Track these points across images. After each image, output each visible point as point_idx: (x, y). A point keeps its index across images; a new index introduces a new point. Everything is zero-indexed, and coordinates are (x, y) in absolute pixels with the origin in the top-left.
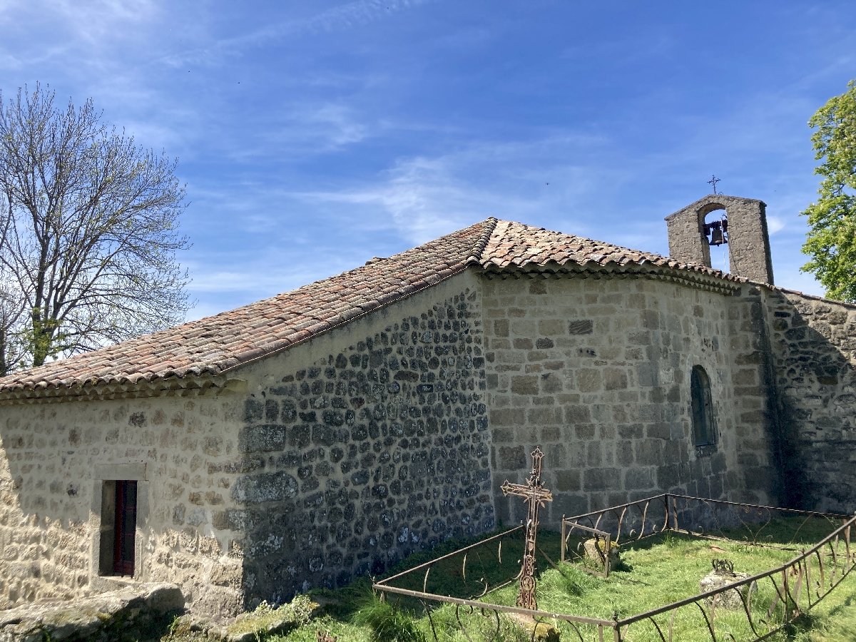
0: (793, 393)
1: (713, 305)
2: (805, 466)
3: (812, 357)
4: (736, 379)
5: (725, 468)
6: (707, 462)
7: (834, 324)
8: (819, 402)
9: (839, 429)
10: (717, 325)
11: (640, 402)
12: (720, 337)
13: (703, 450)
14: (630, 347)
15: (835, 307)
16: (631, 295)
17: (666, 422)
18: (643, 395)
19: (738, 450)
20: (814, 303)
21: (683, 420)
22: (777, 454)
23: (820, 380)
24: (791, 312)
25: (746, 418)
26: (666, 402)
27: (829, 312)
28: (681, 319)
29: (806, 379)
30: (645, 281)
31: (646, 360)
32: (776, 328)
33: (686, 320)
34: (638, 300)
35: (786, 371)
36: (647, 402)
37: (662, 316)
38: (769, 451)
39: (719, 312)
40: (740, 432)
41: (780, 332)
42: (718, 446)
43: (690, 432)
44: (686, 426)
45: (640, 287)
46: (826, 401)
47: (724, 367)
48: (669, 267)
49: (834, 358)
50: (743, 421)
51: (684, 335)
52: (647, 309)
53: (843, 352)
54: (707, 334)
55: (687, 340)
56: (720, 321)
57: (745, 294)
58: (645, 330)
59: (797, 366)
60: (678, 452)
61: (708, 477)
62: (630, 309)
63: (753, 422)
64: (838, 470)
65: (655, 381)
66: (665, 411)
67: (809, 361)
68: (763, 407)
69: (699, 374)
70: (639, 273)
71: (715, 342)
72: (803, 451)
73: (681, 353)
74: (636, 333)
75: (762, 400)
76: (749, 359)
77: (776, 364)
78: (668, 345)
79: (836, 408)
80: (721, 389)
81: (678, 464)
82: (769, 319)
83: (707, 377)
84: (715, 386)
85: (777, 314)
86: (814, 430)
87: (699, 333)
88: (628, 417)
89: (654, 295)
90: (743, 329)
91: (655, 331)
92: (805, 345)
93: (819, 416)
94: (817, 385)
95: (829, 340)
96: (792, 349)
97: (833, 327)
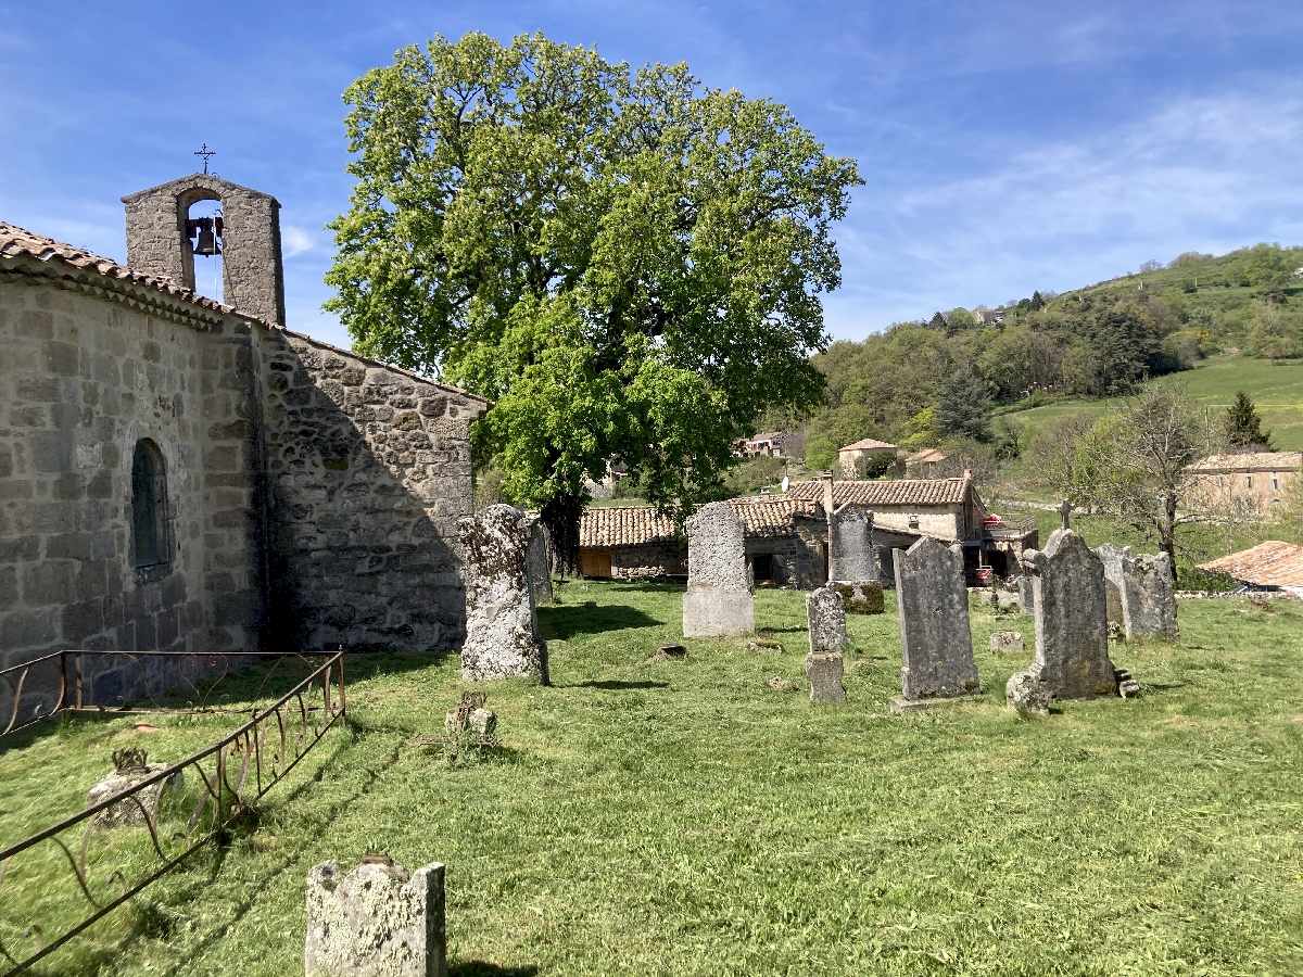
0: (290, 482)
1: (176, 344)
2: (298, 585)
3: (317, 430)
4: (209, 461)
5: (184, 597)
6: (154, 592)
7: (349, 385)
8: (322, 494)
9: (344, 531)
10: (182, 376)
11: (37, 498)
12: (186, 396)
13: (149, 572)
14: (19, 404)
15: (350, 362)
16: (26, 313)
17: (84, 531)
18: (42, 486)
19: (205, 570)
20: (324, 354)
21: (115, 526)
22: (262, 572)
23: (325, 462)
24: (294, 364)
25: (221, 521)
26: (85, 499)
27: (343, 367)
28: (120, 362)
29: (308, 461)
30: (54, 293)
31: (49, 426)
32: (273, 386)
33: (129, 366)
34: (37, 323)
35: (282, 450)
36: (49, 498)
37: (85, 353)
38: (250, 568)
39: (188, 358)
40: (211, 542)
41: (276, 393)
42: (174, 564)
43: (127, 545)
44: (121, 536)
45: (43, 301)
46: (331, 492)
47: (190, 442)
48: (99, 272)
49: (346, 434)
50: (216, 525)
51: (123, 388)
52: (55, 339)
53: (357, 425)
54: (164, 389)
55: (129, 397)
56: (188, 371)
57: (229, 331)
58: (50, 376)
59: (297, 444)
60: (103, 580)
61: (156, 614)
62: (23, 338)
63: (230, 525)
64: (341, 587)
65: (65, 464)
66: (84, 514)
67: (315, 436)
68: (245, 503)
69: (147, 455)
70: (43, 275)
71: (178, 401)
72: (298, 564)
73: (117, 418)
74: (33, 380)
75: (245, 493)
76: (231, 430)
77: (268, 439)
78: (94, 403)
79: (344, 503)
80: (183, 475)
81: (102, 598)
82: (263, 374)
83: (162, 458)
84: (174, 472)
85: (274, 366)
86: (314, 534)
87: (152, 387)
88: (12, 524)
89: (70, 317)
90: (223, 384)
91: (70, 379)
92: (310, 413)
93: (323, 514)
94: (322, 470)
95: (342, 407)
96: (292, 419)
97: (346, 389)
